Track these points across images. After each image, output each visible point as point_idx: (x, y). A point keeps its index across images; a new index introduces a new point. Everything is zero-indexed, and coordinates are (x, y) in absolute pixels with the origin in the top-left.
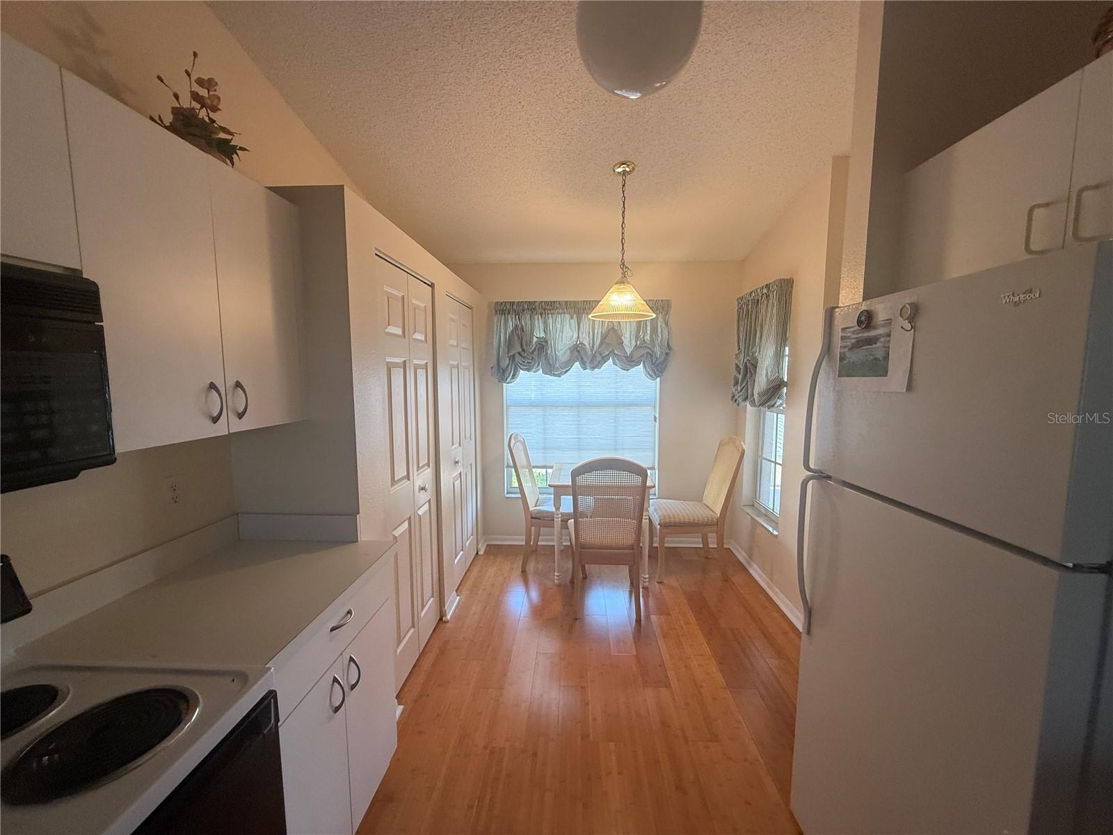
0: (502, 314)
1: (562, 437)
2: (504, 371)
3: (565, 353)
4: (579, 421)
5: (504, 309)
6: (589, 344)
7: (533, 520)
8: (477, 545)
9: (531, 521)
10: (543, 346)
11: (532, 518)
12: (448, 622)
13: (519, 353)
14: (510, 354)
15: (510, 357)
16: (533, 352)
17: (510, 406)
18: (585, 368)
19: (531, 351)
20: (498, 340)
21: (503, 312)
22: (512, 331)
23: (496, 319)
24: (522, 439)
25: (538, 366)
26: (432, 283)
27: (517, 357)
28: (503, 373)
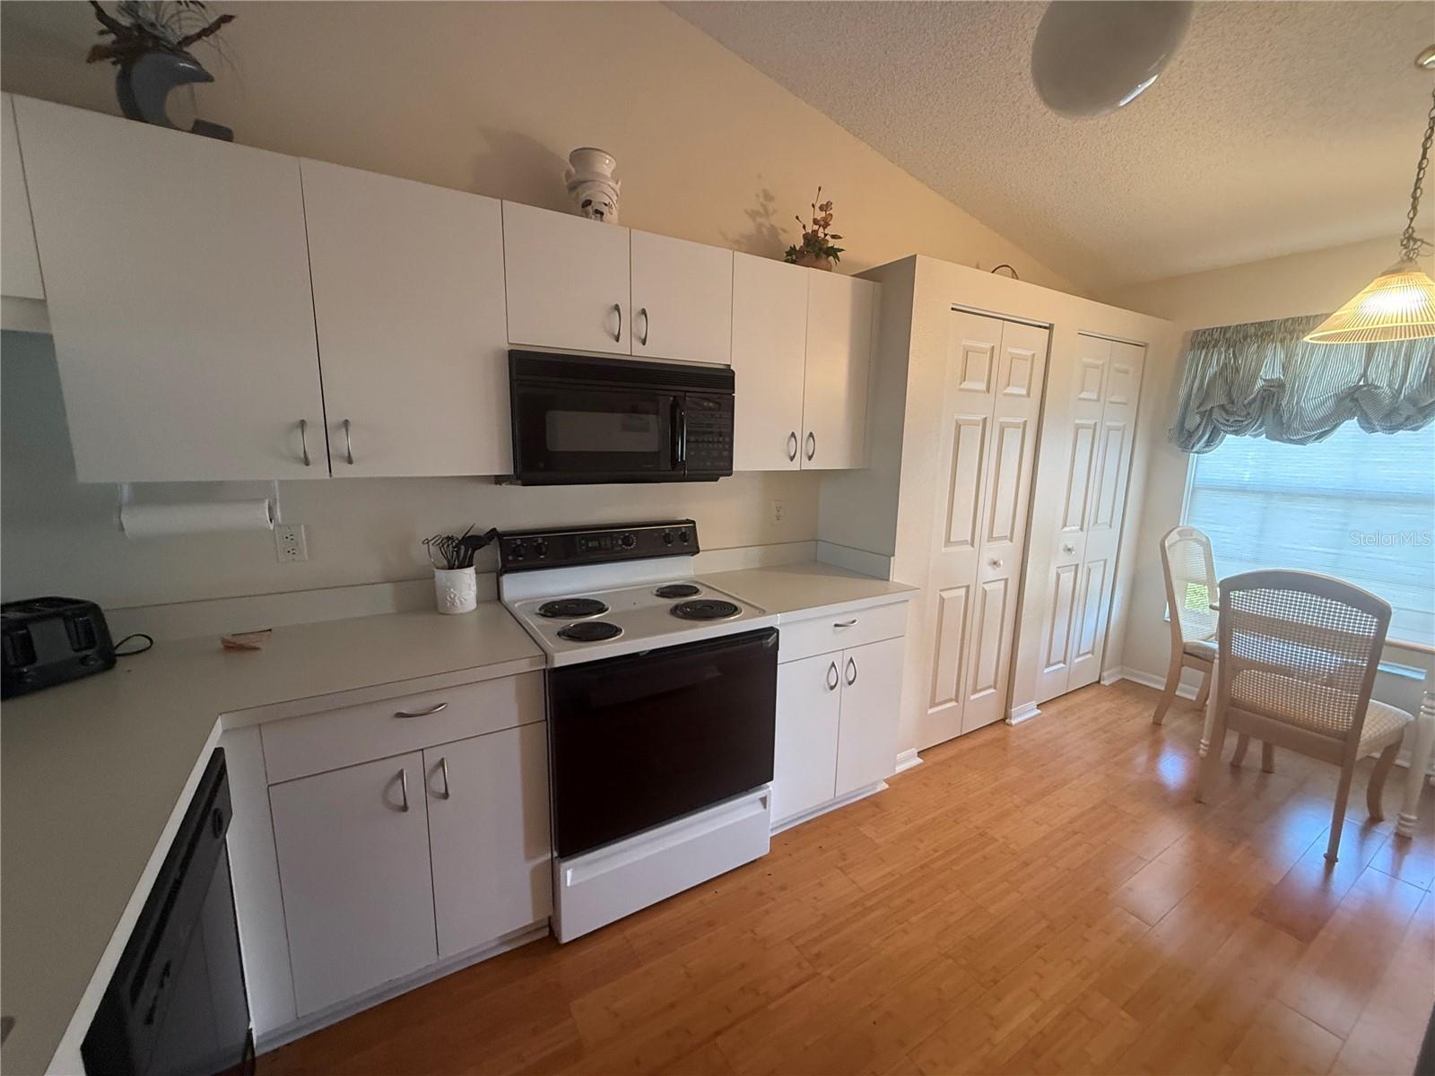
0: (1203, 348)
1: (1296, 547)
2: (1191, 434)
3: (1323, 403)
4: (1346, 524)
5: (1203, 341)
6: (1390, 386)
7: (1185, 656)
8: (1102, 671)
9: (1182, 658)
10: (1273, 393)
11: (1185, 653)
12: (1010, 725)
13: (1222, 407)
14: (1202, 409)
15: (1202, 415)
16: (1250, 404)
17: (1199, 488)
18: (1372, 430)
19: (1246, 402)
20: (1186, 390)
21: (1204, 345)
22: (1215, 374)
23: (1190, 357)
24: (1204, 540)
25: (1260, 427)
26: (1050, 324)
27: (1217, 415)
28: (1186, 438)
